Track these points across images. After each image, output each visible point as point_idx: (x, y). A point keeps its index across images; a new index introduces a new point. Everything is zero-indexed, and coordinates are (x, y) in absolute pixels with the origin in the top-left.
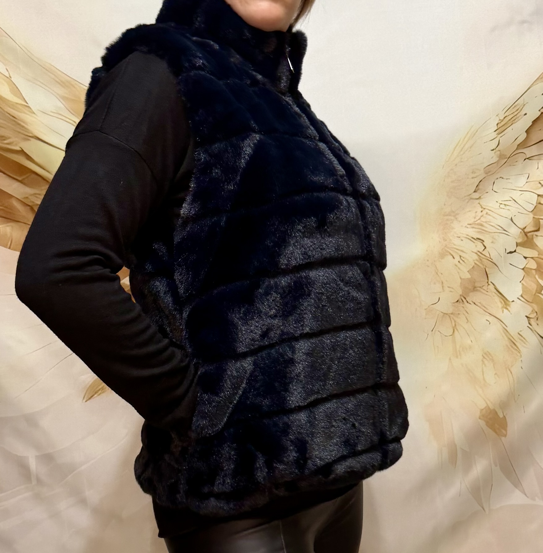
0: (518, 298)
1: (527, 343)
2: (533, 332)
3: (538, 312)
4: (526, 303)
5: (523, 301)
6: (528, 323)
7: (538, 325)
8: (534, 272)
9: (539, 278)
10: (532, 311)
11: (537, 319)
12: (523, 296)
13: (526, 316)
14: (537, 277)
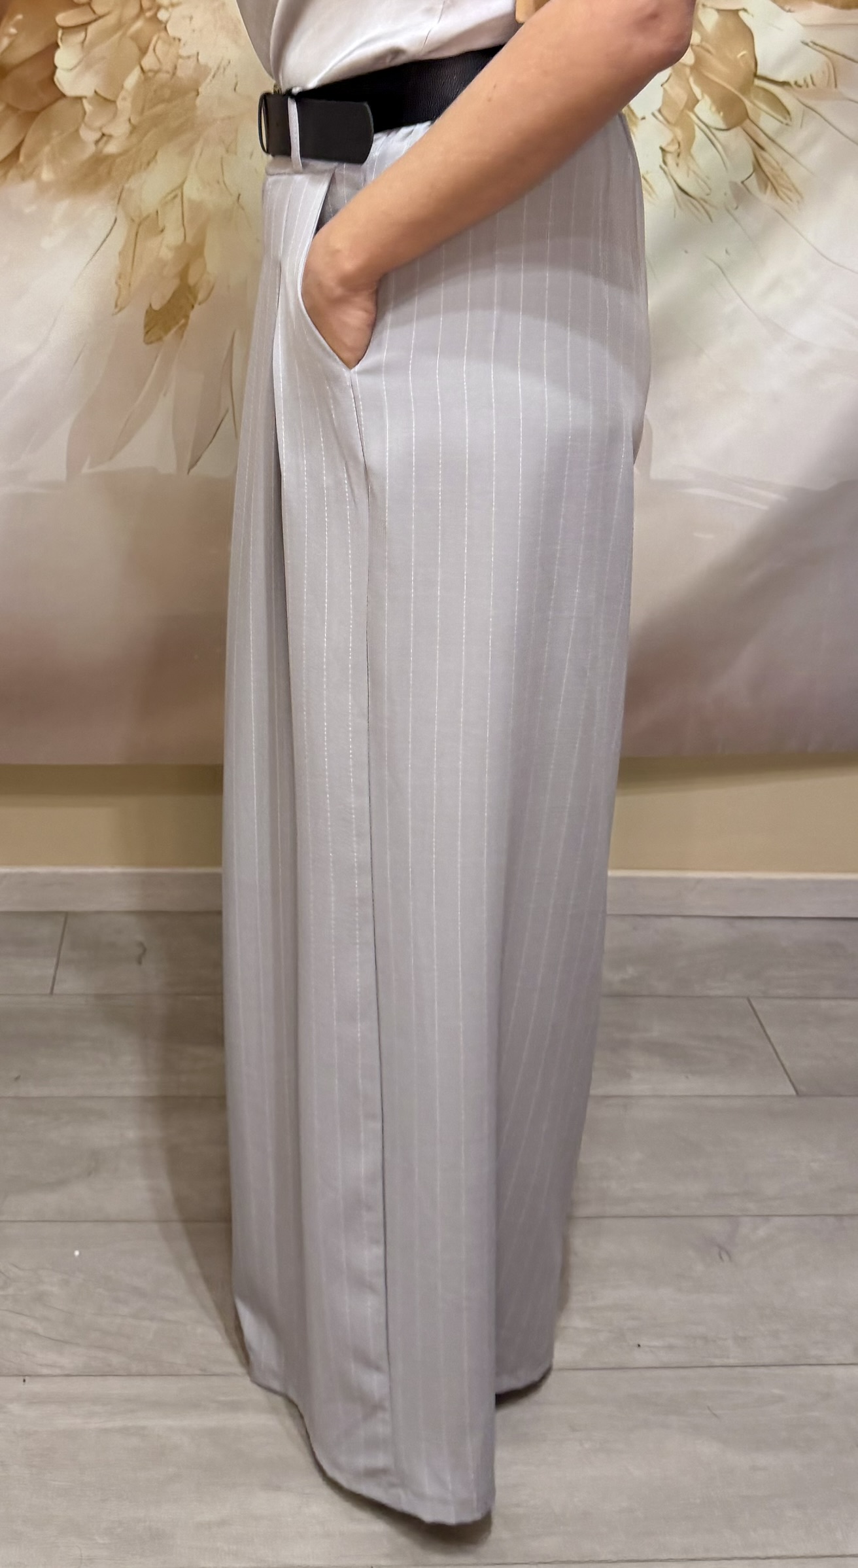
0: (653, 115)
1: (654, 196)
2: (667, 177)
3: (682, 144)
4: (663, 124)
5: (660, 121)
6: (661, 160)
7: (677, 165)
8: (688, 71)
9: (695, 82)
10: (673, 140)
11: (679, 155)
12: (662, 110)
13: (662, 150)
14: (691, 80)
